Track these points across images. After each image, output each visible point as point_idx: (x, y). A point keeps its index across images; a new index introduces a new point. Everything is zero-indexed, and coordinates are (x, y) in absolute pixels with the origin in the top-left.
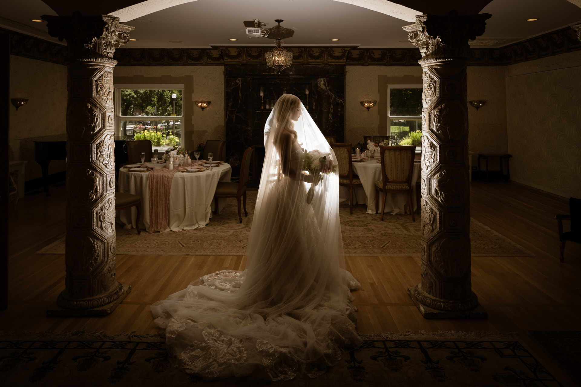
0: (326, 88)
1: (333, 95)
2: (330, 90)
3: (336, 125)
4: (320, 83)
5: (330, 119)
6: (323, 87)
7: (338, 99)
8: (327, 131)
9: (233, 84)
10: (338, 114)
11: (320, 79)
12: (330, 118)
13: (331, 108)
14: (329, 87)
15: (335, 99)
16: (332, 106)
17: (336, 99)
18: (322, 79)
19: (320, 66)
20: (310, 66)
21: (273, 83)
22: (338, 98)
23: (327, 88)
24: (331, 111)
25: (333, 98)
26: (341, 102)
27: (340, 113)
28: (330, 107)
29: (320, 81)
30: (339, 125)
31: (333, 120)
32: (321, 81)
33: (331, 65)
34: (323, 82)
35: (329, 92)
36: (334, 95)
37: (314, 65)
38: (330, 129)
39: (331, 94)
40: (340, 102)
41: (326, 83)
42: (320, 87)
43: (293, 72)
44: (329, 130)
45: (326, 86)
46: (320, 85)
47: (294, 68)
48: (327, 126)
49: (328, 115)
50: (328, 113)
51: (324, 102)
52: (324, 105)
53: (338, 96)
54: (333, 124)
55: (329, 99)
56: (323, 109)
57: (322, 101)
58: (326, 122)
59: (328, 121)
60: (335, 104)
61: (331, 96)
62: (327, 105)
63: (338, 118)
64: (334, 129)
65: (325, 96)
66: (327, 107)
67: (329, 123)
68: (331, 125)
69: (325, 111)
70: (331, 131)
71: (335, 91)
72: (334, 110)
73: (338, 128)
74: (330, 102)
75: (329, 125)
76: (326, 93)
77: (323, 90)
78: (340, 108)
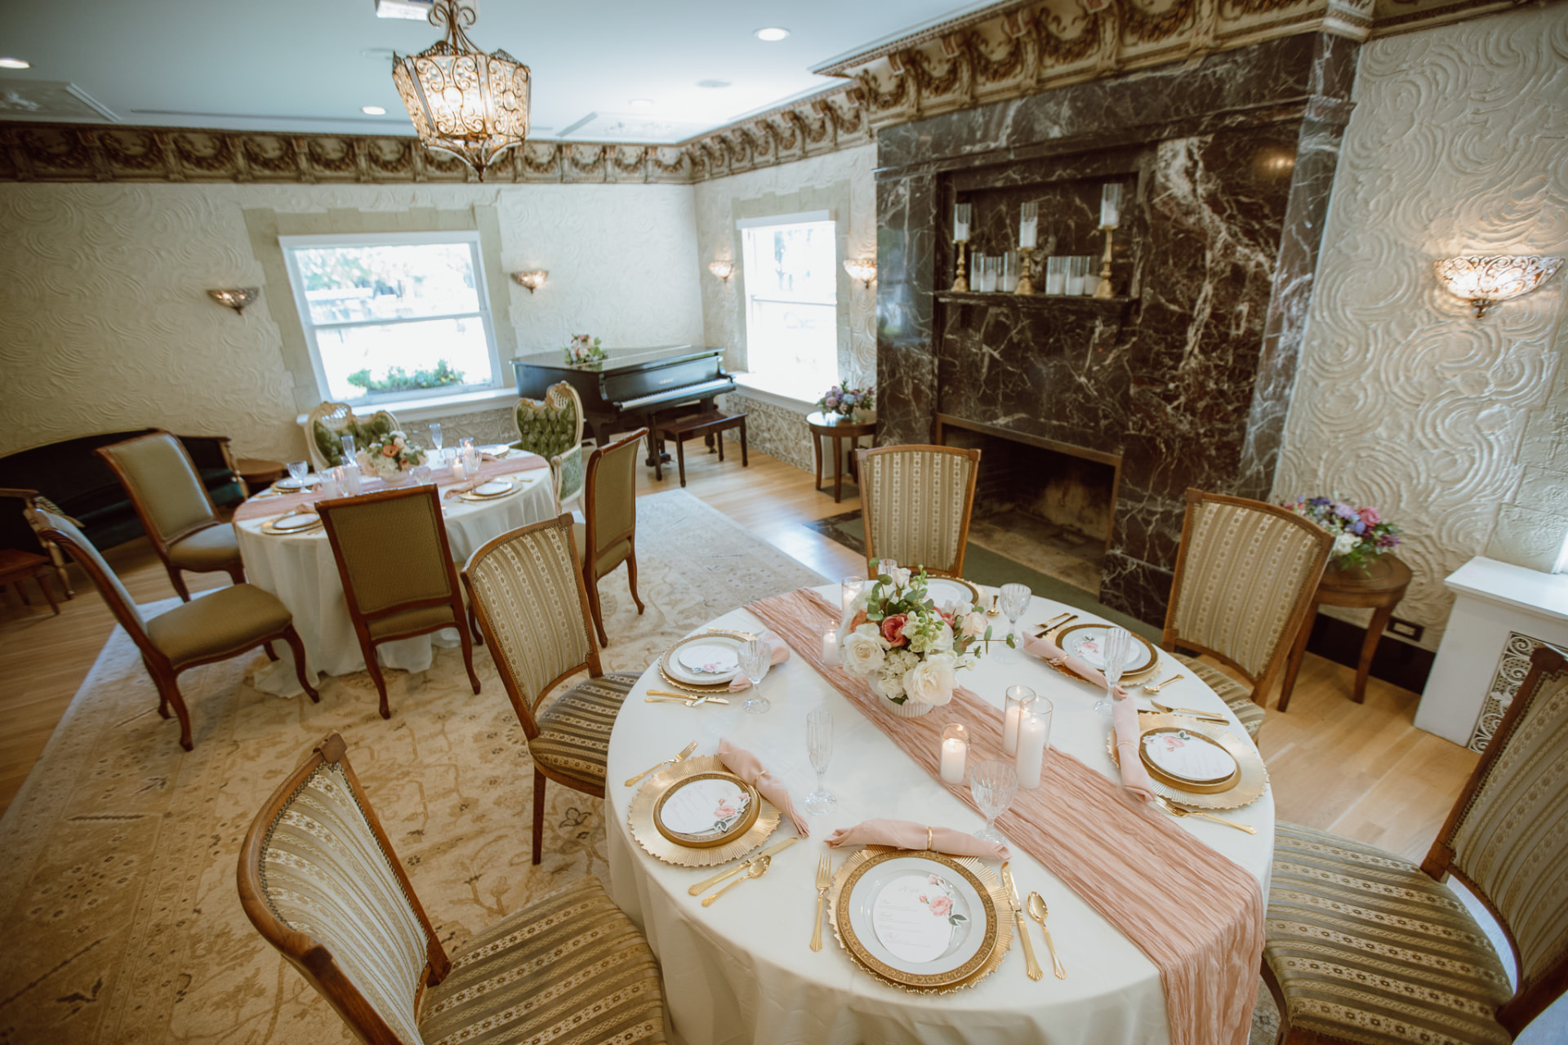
0: (1194, 191)
1: (1223, 227)
2: (1213, 201)
3: (1212, 385)
4: (1168, 165)
5: (1191, 353)
6: (1180, 186)
7: (1247, 251)
8: (1169, 408)
9: (893, 204)
10: (1233, 332)
11: (1169, 144)
12: (1188, 348)
13: (1203, 295)
14: (1210, 186)
15: (1228, 249)
16: (1208, 288)
17: (1234, 253)
18: (1181, 145)
19: (1177, 72)
20: (1132, 78)
22: (1247, 246)
23: (1200, 190)
24: (1200, 311)
25: (1219, 245)
26: (1259, 265)
27: (1244, 324)
28: (1200, 292)
29: (1170, 154)
30: (1226, 387)
31: (1201, 357)
32: (1175, 156)
33: (1234, 51)
34: (1182, 161)
35: (1207, 211)
36: (1229, 229)
37: (1155, 68)
38: (1182, 399)
39: (1212, 222)
40: (1252, 264)
41: (1196, 163)
42: (1166, 189)
43: (1061, 126)
44: (1176, 403)
45: (1194, 182)
46: (1166, 177)
47: (1066, 103)
48: (1172, 386)
49: (1184, 332)
50: (1185, 320)
51: (1175, 264)
52: (1173, 280)
53: (1251, 234)
54: (1201, 378)
55: (1201, 251)
56: (1163, 300)
57: (1165, 263)
58: (1171, 363)
59: (1180, 361)
60: (1227, 278)
61: (1211, 233)
62: (1185, 281)
63: (1231, 351)
64: (1201, 405)
65: (1181, 236)
66: (1181, 292)
67: (1180, 372)
68: (1188, 380)
69: (1173, 313)
70: (1185, 410)
71: (1238, 202)
72: (1214, 308)
73: (1221, 400)
74: (1203, 266)
75: (1182, 379)
76: (1192, 220)
77: (1178, 204)
78: (1251, 300)
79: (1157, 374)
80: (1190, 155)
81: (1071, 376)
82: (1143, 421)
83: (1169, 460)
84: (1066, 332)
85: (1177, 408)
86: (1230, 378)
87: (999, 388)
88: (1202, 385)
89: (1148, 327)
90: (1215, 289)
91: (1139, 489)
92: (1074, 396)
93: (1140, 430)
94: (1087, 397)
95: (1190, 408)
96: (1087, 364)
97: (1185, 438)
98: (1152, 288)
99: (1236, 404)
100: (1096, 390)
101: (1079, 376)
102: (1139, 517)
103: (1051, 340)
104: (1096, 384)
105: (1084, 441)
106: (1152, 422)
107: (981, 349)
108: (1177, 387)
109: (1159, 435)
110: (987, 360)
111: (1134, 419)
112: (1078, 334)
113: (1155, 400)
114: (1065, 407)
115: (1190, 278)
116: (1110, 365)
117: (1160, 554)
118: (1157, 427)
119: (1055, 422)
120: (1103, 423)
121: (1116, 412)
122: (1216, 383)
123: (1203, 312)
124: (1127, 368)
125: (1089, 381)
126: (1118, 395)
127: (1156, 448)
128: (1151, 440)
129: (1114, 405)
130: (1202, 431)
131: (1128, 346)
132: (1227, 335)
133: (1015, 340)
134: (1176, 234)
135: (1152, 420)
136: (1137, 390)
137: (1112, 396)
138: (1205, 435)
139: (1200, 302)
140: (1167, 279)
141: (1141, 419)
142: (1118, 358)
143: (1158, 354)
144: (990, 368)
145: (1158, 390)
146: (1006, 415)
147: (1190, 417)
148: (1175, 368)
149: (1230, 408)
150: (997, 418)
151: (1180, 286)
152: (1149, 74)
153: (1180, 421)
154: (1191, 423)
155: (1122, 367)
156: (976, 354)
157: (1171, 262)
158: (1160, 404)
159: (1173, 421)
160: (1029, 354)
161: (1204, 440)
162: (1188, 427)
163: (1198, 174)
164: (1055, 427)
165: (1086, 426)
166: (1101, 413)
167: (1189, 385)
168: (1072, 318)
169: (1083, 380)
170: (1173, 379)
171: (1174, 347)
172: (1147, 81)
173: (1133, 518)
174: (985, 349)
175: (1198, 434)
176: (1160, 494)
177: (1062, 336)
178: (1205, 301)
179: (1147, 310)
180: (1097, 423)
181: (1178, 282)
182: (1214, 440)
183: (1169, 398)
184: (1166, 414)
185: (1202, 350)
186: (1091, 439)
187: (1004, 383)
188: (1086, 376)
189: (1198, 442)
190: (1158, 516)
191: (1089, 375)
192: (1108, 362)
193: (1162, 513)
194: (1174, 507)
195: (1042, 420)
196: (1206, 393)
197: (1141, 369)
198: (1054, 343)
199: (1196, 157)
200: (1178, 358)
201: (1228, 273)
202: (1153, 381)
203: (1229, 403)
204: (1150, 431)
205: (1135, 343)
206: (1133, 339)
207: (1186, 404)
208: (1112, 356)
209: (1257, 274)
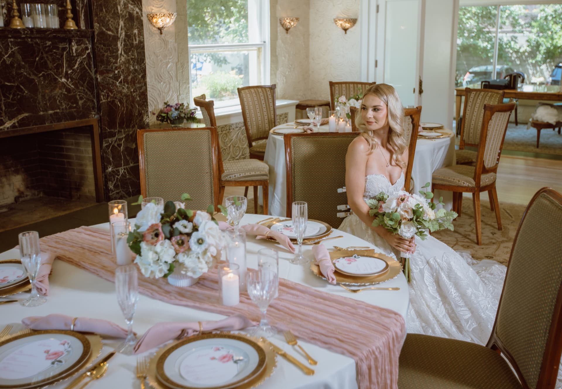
3: (132, 68)
5: (121, 54)
7: (132, 7)
8: (117, 83)
10: (135, 43)
12: (120, 52)
13: (120, 26)
15: (125, 5)
16: (122, 23)
17: (128, 7)
22: (132, 4)
24: (121, 34)
25: (122, 3)
26: (137, 13)
27: (137, 39)
28: (119, 25)
30: (137, 67)
31: (125, 55)
38: (122, 77)
40: (135, 12)
44: (120, 80)
48: (116, 72)
49: (117, 45)
50: (116, 38)
51: (106, 11)
52: (107, 19)
54: (127, 65)
55: (115, 5)
56: (104, 30)
57: (102, 10)
58: (114, 61)
59: (118, 59)
60: (127, 18)
62: (112, 20)
63: (135, 51)
64: (130, 78)
66: (111, 25)
67: (118, 64)
68: (123, 67)
69: (110, 35)
70: (124, 82)
72: (126, 33)
73: (136, 74)
74: (118, 13)
75: (120, 68)
78: (138, 28)
79: (109, 68)
81: (56, 79)
82: (108, 94)
83: (122, 109)
84: (47, 52)
85: (121, 82)
86: (138, 63)
88: (128, 69)
89: (100, 44)
90: (124, 23)
91: (113, 130)
92: (60, 91)
93: (107, 99)
94: (68, 90)
95: (126, 81)
96: (64, 70)
97: (127, 96)
98: (98, 23)
99: (142, 74)
100: (73, 84)
101: (61, 78)
102: (116, 145)
103: (37, 59)
104: (72, 81)
105: (72, 117)
106: (112, 93)
108: (119, 72)
109: (116, 98)
111: (103, 93)
112: (55, 53)
113: (111, 80)
114: (55, 100)
115: (114, 18)
116: (78, 68)
117: (128, 158)
118: (114, 94)
119: (51, 112)
120: (80, 102)
121: (86, 94)
122: (133, 67)
123: (122, 35)
124: (87, 68)
125: (68, 80)
126: (86, 84)
127: (116, 105)
128: (113, 101)
129: (84, 90)
130: (132, 90)
131: (85, 56)
132: (133, 44)
133: (8, 63)
135: (111, 91)
136: (102, 77)
137: (82, 86)
138: (134, 92)
139: (120, 29)
140: (104, 18)
141: (106, 92)
142: (81, 63)
143: (107, 57)
145: (111, 75)
146: (10, 119)
147: (126, 85)
148: (117, 63)
149: (140, 76)
150: (4, 123)
151: (110, 22)
153: (123, 88)
154: (128, 88)
155: (85, 68)
157: (104, 10)
158: (113, 82)
159: (120, 89)
160: (22, 70)
161: (134, 94)
162: (127, 90)
164: (51, 115)
165: (71, 108)
166: (78, 97)
167: (123, 70)
168: (49, 43)
169: (64, 80)
170: (116, 68)
171: (114, 52)
173: (113, 146)
175: (131, 92)
176: (122, 128)
177: (45, 55)
178: (122, 29)
179: (98, 35)
180: (77, 104)
181: (109, 20)
182: (137, 93)
183: (116, 78)
184: (117, 86)
185: (125, 53)
186: (75, 114)
187: (5, 96)
188: (65, 78)
189: (132, 96)
190: (124, 139)
191: (67, 76)
192: (76, 67)
193: (125, 137)
194: (129, 131)
195: (42, 113)
196: (130, 72)
197: (101, 66)
198: (39, 60)
200: (116, 58)
201: (127, 16)
202: (108, 72)
203: (139, 75)
204: (112, 97)
205: (89, 54)
206: (87, 52)
207: (124, 79)
208: (78, 63)
209: (137, 16)
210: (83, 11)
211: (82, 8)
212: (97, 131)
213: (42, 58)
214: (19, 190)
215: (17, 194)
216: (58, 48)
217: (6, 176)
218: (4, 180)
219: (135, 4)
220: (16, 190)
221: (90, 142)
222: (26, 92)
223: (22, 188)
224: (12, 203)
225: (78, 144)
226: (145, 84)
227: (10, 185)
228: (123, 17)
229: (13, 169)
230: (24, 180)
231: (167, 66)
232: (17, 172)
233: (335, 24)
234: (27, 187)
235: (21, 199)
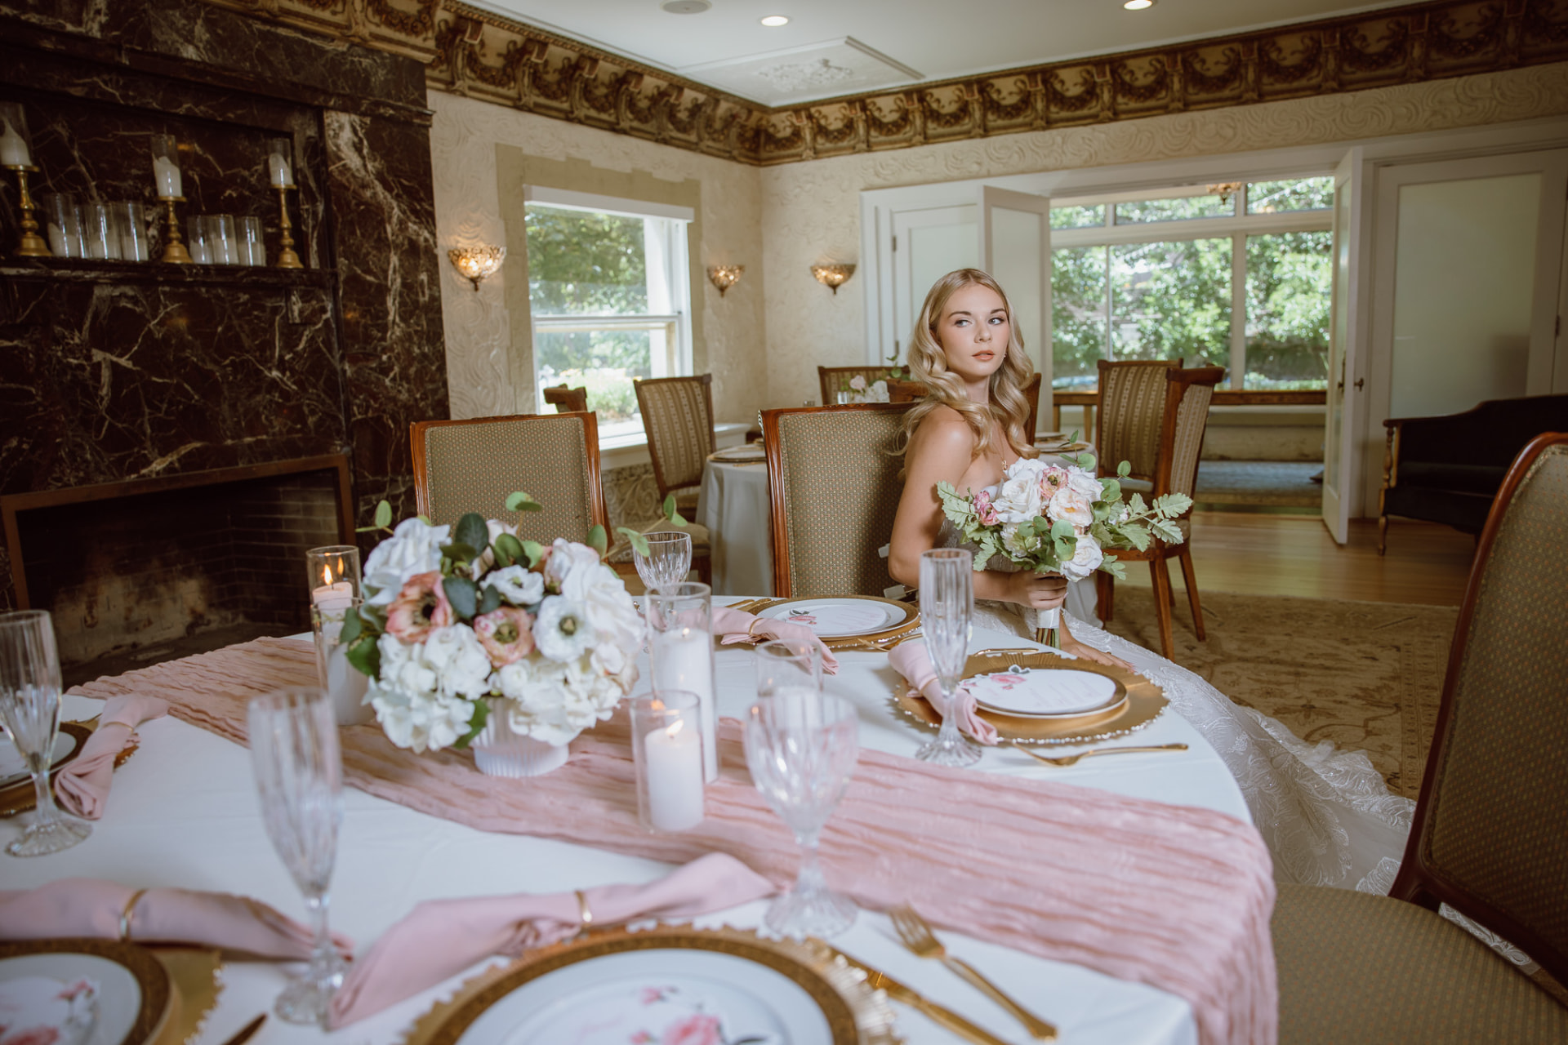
0: (365, 166)
1: (395, 204)
2: (380, 176)
3: (416, 350)
4: (336, 136)
5: (394, 321)
6: (353, 160)
7: (415, 227)
8: (387, 382)
10: (421, 300)
11: (333, 114)
12: (391, 318)
13: (392, 266)
14: (377, 164)
15: (402, 225)
16: (394, 260)
17: (407, 228)
18: (345, 119)
19: (329, 46)
20: (282, 31)
21: (77, 92)
22: (415, 223)
23: (370, 167)
24: (393, 281)
25: (395, 220)
26: (426, 240)
27: (427, 292)
28: (389, 264)
29: (336, 125)
30: (426, 350)
31: (402, 325)
32: (341, 127)
34: (346, 135)
35: (379, 188)
36: (399, 206)
37: (305, 32)
38: (396, 369)
39: (385, 198)
40: (422, 239)
41: (361, 140)
42: (340, 159)
43: (197, 48)
44: (392, 375)
45: (363, 158)
46: (337, 146)
47: (200, 22)
48: (384, 358)
49: (384, 303)
50: (383, 290)
51: (363, 235)
52: (364, 251)
53: (415, 212)
54: (407, 345)
55: (381, 223)
56: (359, 272)
57: (353, 233)
58: (380, 335)
59: (386, 332)
60: (406, 251)
61: (386, 209)
62: (374, 252)
63: (423, 317)
64: (412, 370)
65: (362, 207)
66: (374, 263)
67: (389, 342)
68: (398, 349)
69: (370, 284)
70: (401, 379)
71: (401, 183)
72: (404, 279)
73: (426, 363)
74: (387, 238)
75: (392, 350)
76: (368, 193)
77: (353, 176)
78: (427, 270)
79: (369, 349)
80: (355, 131)
81: (259, 372)
82: (368, 401)
83: (399, 434)
84: (240, 317)
85: (393, 380)
86: (428, 341)
87: (142, 414)
88: (409, 352)
89: (351, 300)
90: (400, 260)
91: (379, 478)
92: (268, 396)
93: (366, 412)
94: (285, 395)
95: (404, 376)
96: (277, 354)
97: (405, 407)
98: (346, 259)
99: (437, 364)
100: (294, 383)
101: (270, 370)
103: (220, 329)
104: (292, 375)
105: (293, 450)
106: (376, 400)
107: (89, 358)
108: (389, 358)
109: (384, 411)
110: (106, 374)
111: (358, 401)
112: (257, 317)
113: (374, 375)
114: (258, 415)
115: (379, 250)
116: (304, 349)
118: (381, 404)
119: (248, 440)
120: (311, 420)
121: (323, 403)
122: (419, 348)
123: (395, 282)
124: (324, 350)
125: (284, 374)
126: (321, 382)
127: (385, 426)
128: (379, 419)
129: (319, 396)
130: (418, 396)
131: (320, 325)
132: (418, 302)
133: (158, 336)
134: (358, 205)
135: (375, 397)
136: (354, 369)
137: (315, 387)
138: (422, 399)
139: (390, 272)
140: (359, 249)
141: (364, 400)
142: (312, 340)
143: (366, 327)
144: (115, 386)
145: (374, 365)
146: (163, 454)
147: (406, 386)
148: (383, 339)
149: (434, 368)
150: (149, 463)
151: (371, 257)
152: (301, 36)
153: (400, 392)
154: (409, 391)
155: (319, 350)
156: (81, 367)
157: (358, 232)
158: (378, 379)
159: (393, 393)
160: (188, 353)
161: (422, 404)
162: (406, 395)
163: (365, 151)
164: (249, 445)
165: (291, 431)
166: (306, 410)
167: (398, 354)
168: (244, 297)
169: (275, 374)
170: (384, 350)
171: (378, 318)
172: (300, 42)
174: (98, 355)
175: (416, 400)
176: (399, 473)
177: (235, 322)
178: (394, 272)
179: (346, 282)
180: (305, 424)
181: (368, 253)
182: (429, 402)
183: (385, 370)
184: (386, 388)
185: (403, 319)
186: (301, 444)
187: (151, 405)
188: (278, 369)
189: (418, 408)
190: (403, 497)
191: (282, 366)
192: (301, 346)
193: (405, 493)
195: (229, 442)
196: (414, 359)
197: (353, 346)
198: (223, 332)
199: (361, 135)
200: (384, 329)
201: (406, 246)
202: (368, 357)
203: (432, 364)
204: (376, 410)
205: (327, 321)
206: (324, 317)
207: (400, 373)
208: (304, 339)
209: (426, 247)
210: (315, 235)
211: (314, 228)
212: (346, 479)
213: (228, 328)
214: (193, 611)
215: (189, 619)
216: (262, 308)
217: (165, 581)
218: (161, 589)
219: (421, 222)
220: (187, 611)
221: (332, 503)
222: (196, 397)
223: (200, 607)
224: (181, 639)
225: (308, 510)
226: (445, 384)
227: (174, 600)
228: (397, 247)
229: (180, 567)
230: (203, 590)
231: (489, 353)
232: (188, 573)
233: (812, 278)
234: (211, 605)
235: (198, 631)
